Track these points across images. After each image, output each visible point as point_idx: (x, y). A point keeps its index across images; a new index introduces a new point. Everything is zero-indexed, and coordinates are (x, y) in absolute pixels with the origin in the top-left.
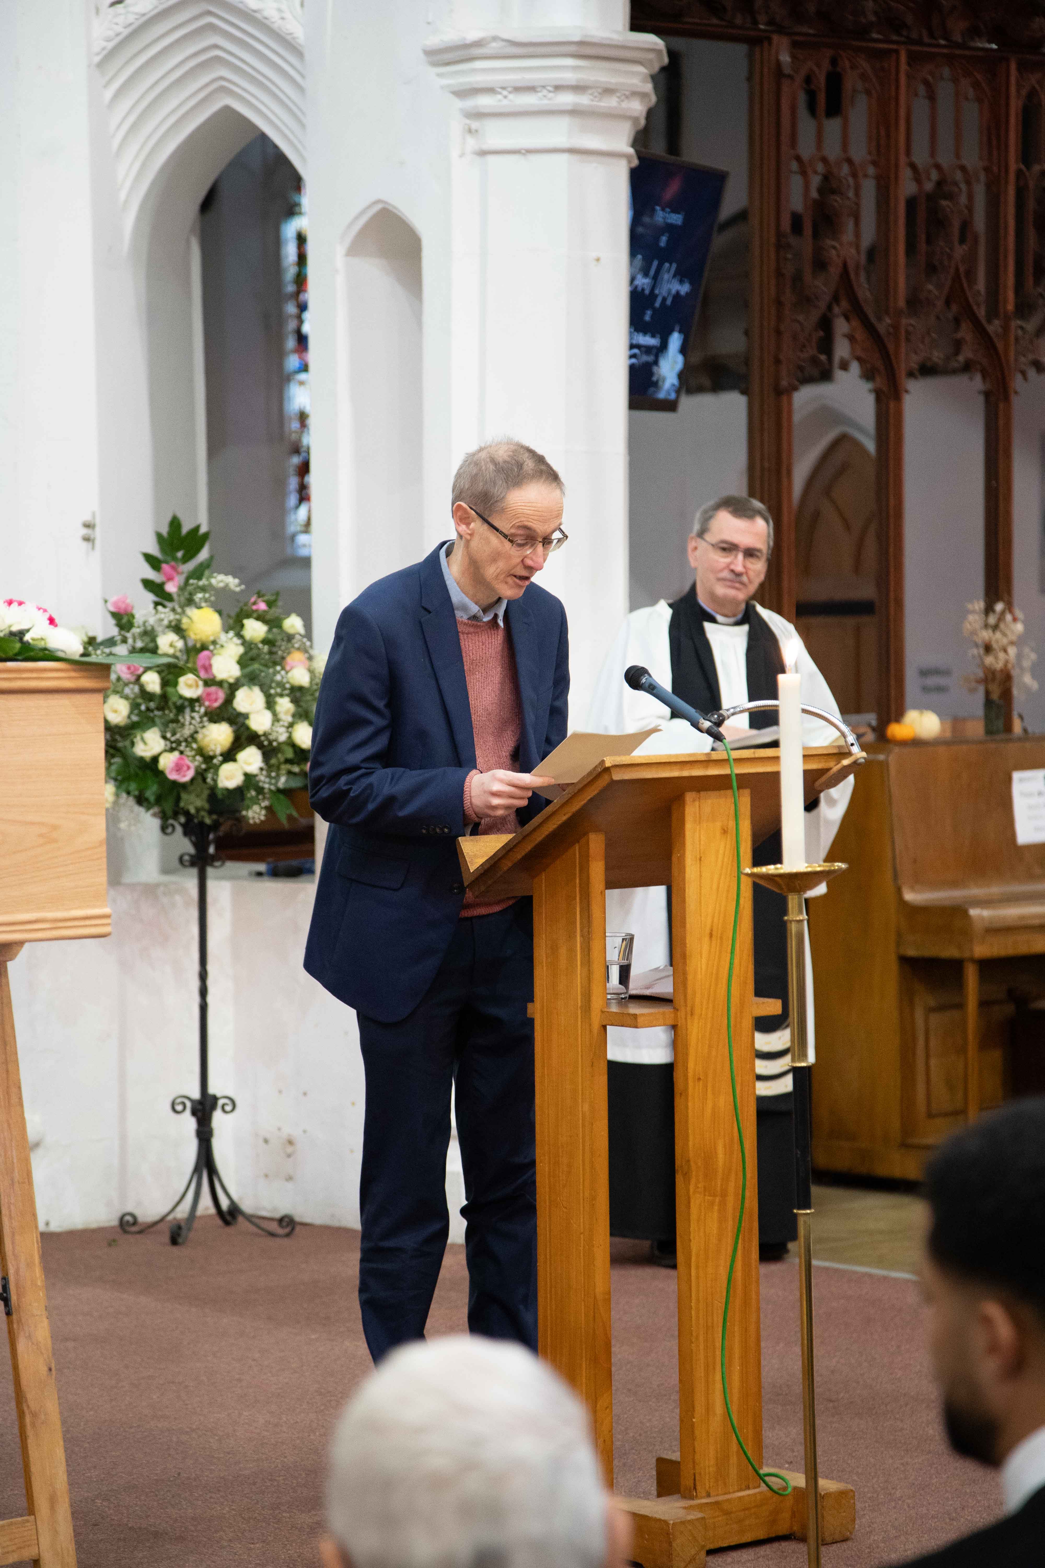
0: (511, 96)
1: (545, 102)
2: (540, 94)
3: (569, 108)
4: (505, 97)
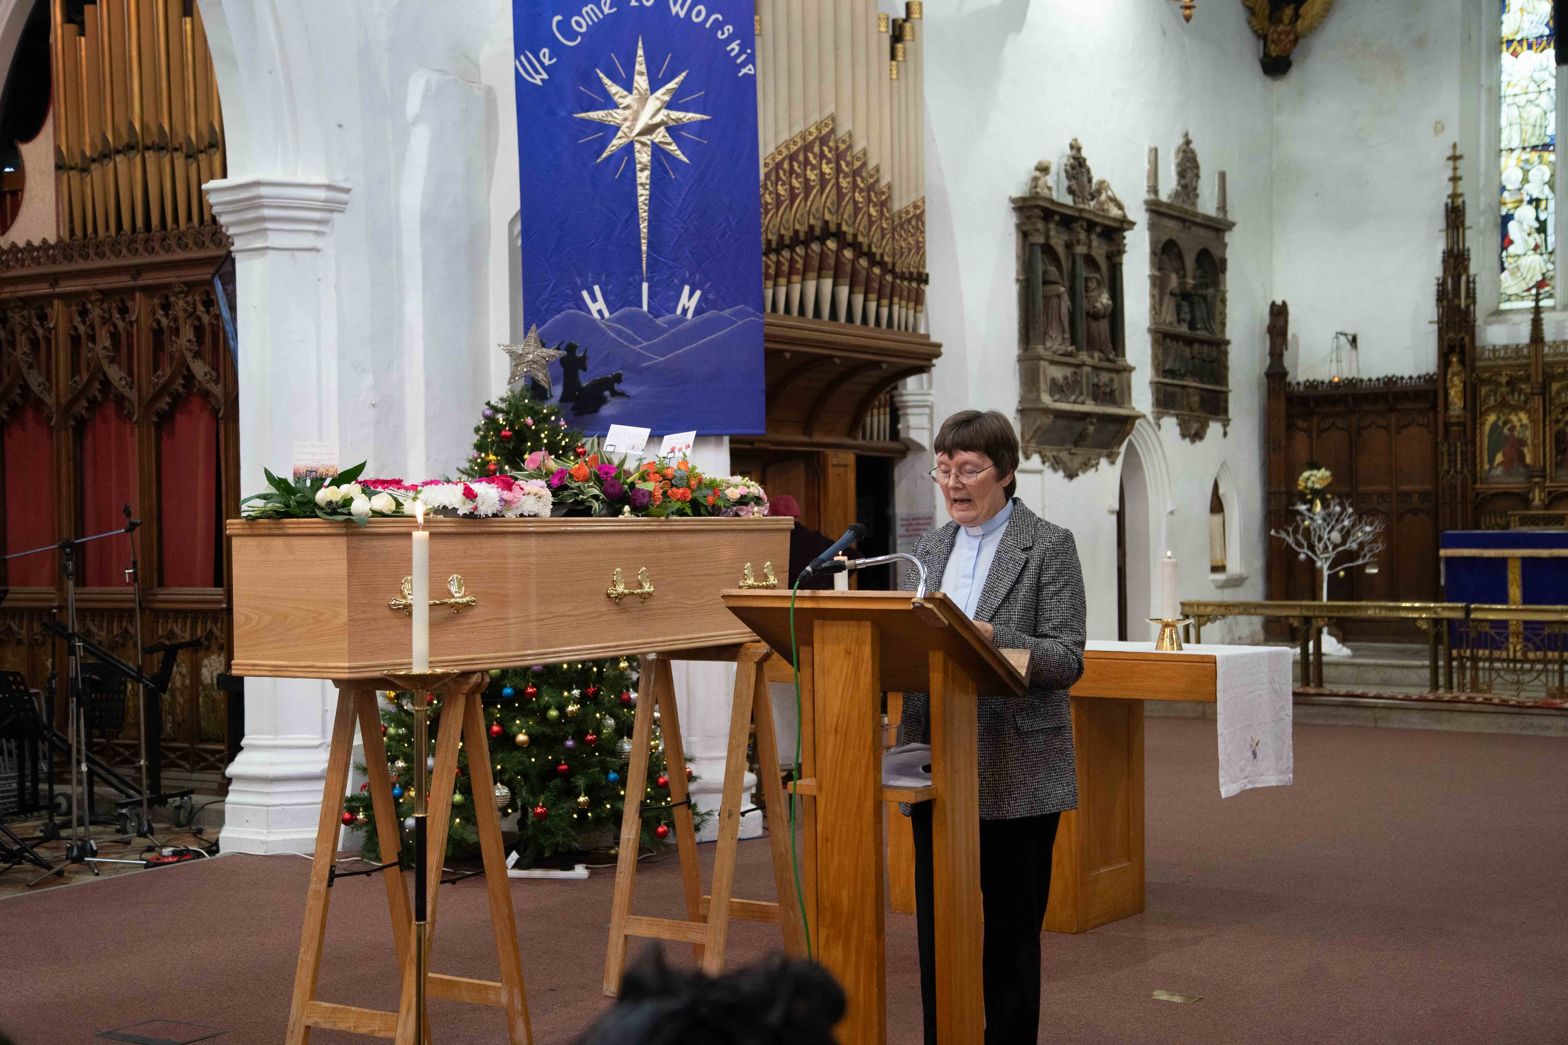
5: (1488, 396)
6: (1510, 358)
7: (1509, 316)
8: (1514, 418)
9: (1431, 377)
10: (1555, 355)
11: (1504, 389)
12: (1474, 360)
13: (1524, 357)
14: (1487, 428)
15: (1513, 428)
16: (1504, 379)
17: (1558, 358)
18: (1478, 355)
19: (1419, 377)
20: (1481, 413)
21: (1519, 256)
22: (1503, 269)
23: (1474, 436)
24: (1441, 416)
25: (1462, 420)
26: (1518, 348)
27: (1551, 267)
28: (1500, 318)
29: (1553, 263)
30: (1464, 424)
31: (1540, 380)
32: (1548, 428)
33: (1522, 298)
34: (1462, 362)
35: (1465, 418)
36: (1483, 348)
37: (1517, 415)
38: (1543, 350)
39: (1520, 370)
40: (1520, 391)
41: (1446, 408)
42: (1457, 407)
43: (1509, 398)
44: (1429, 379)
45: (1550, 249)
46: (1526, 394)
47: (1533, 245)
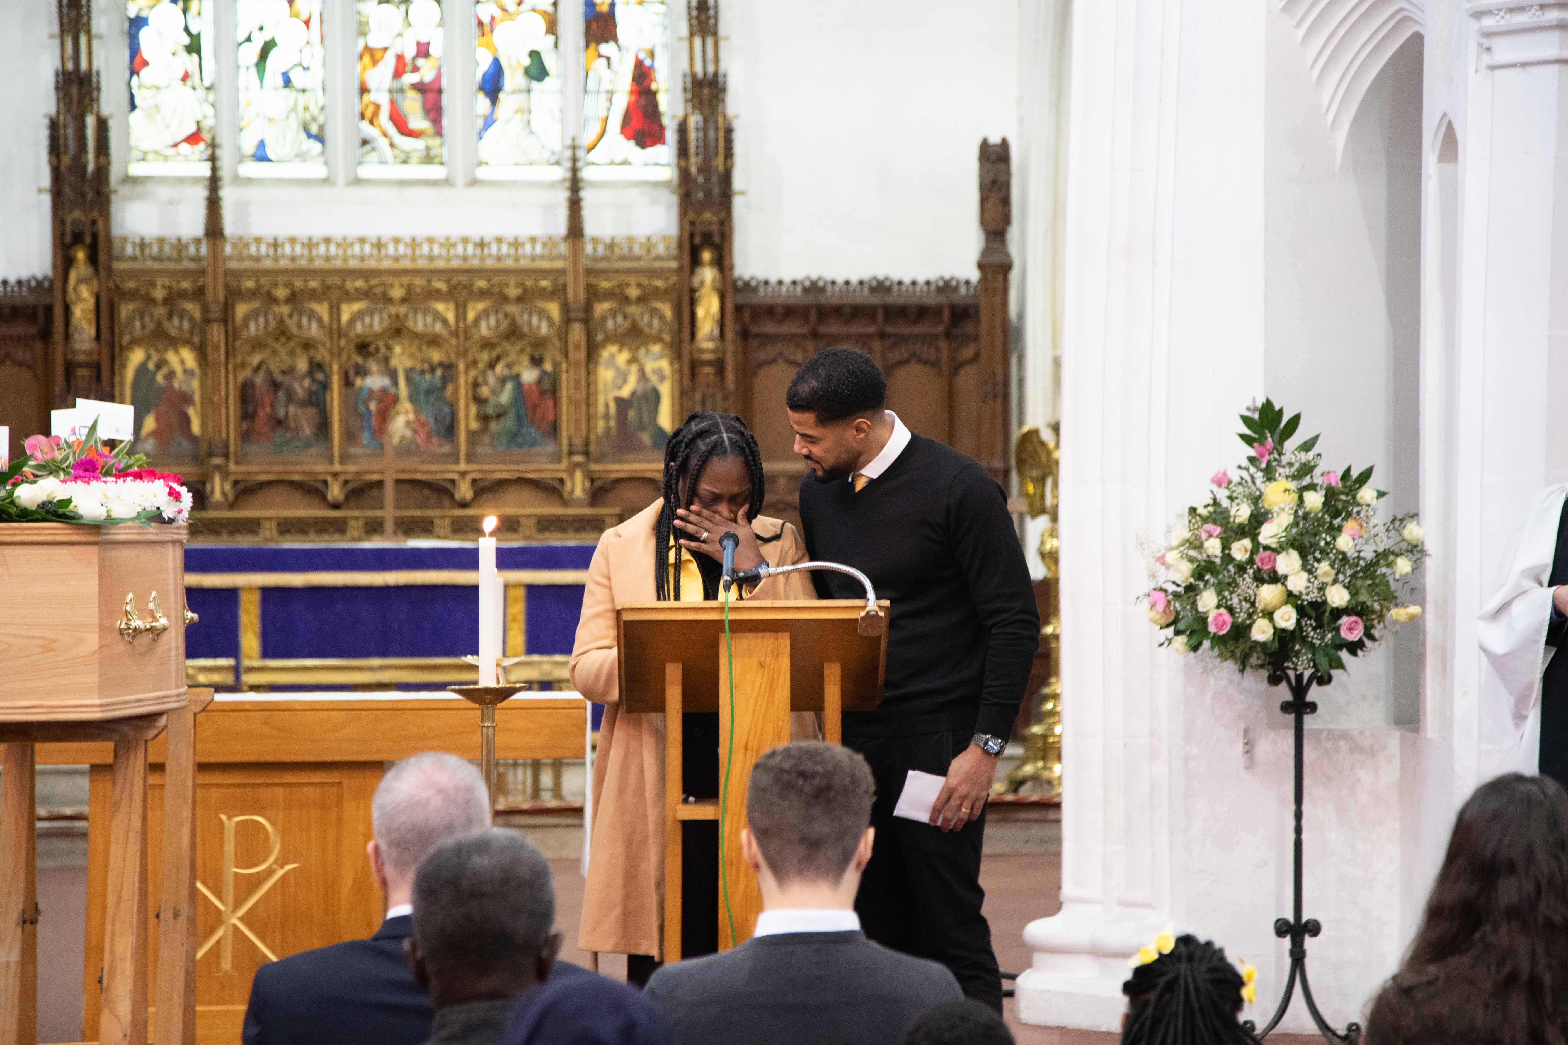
0: (1507, 17)
1: (1535, 19)
2: (1530, 13)
3: (1555, 23)
4: (1503, 17)
5: (130, 319)
6: (170, 259)
7: (151, 187)
8: (172, 357)
9: (39, 283)
10: (241, 259)
11: (160, 311)
12: (110, 257)
13: (192, 259)
14: (130, 373)
15: (171, 375)
16: (159, 294)
17: (247, 265)
18: (116, 251)
19: (20, 283)
20: (122, 348)
21: (158, 88)
22: (133, 107)
23: (113, 385)
24: (59, 350)
25: (95, 357)
26: (180, 245)
27: (210, 111)
28: (138, 189)
29: (213, 105)
30: (96, 367)
31: (221, 298)
32: (231, 377)
33: (166, 158)
34: (93, 259)
35: (100, 354)
36: (124, 240)
37: (176, 351)
38: (223, 249)
39: (185, 279)
40: (182, 314)
41: (67, 337)
42: (85, 336)
43: (166, 325)
44: (39, 287)
45: (207, 83)
46: (192, 319)
47: (181, 74)
